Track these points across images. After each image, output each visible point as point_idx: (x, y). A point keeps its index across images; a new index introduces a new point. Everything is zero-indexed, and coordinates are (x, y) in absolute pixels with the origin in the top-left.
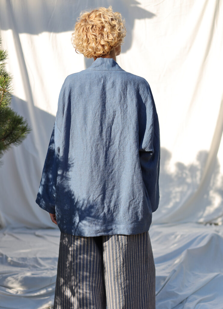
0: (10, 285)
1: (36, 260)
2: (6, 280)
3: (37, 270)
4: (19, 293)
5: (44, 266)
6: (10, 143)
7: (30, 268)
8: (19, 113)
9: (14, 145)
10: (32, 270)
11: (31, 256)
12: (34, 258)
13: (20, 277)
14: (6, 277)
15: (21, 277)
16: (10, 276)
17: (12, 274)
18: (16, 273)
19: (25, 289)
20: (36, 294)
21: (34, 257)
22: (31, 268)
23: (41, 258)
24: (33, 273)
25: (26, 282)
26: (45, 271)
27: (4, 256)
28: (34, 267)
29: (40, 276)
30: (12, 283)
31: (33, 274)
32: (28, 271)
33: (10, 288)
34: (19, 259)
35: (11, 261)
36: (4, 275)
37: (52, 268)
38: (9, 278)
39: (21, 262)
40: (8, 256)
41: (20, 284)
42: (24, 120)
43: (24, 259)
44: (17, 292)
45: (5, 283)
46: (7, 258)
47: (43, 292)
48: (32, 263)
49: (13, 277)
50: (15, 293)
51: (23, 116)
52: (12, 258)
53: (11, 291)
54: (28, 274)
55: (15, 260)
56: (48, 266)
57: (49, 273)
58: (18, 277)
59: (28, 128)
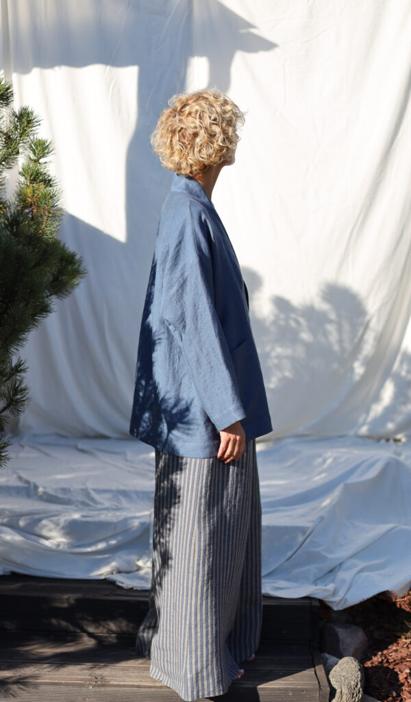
0: (45, 532)
1: (85, 492)
2: (40, 525)
3: (90, 510)
4: (61, 547)
5: (102, 504)
6: (51, 295)
7: (77, 506)
8: (71, 247)
9: (58, 297)
10: (81, 510)
11: (76, 486)
12: (82, 490)
13: (63, 520)
14: (40, 520)
15: (65, 521)
16: (47, 517)
17: (50, 516)
18: (56, 513)
19: (70, 541)
20: (89, 549)
21: (84, 487)
22: (80, 506)
23: (95, 490)
24: (84, 513)
25: (72, 529)
26: (105, 512)
27: (32, 485)
28: (86, 505)
29: (96, 519)
30: (50, 530)
31: (83, 516)
32: (76, 511)
33: (47, 538)
34: (56, 490)
35: (45, 493)
36: (37, 517)
37: (115, 508)
38: (44, 522)
39: (61, 496)
40: (38, 484)
41: (63, 531)
42: (77, 257)
43: (65, 490)
44: (58, 545)
45: (37, 530)
46: (36, 487)
47: (101, 546)
48: (81, 498)
49: (51, 521)
50: (54, 547)
51: (77, 252)
52: (44, 487)
53: (47, 543)
54: (76, 516)
55: (50, 491)
56: (107, 504)
57: (110, 515)
58: (59, 520)
59: (81, 268)
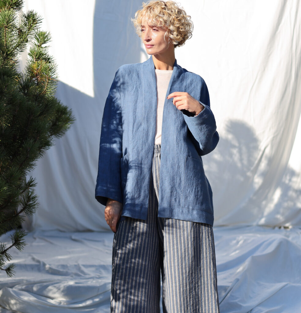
0: (50, 295)
1: (78, 267)
2: (47, 289)
3: (81, 279)
4: (62, 304)
5: (89, 275)
6: (51, 135)
7: (72, 276)
8: (63, 102)
9: (56, 137)
10: (75, 279)
11: (71, 263)
12: (75, 265)
13: (62, 285)
14: (47, 286)
15: (64, 287)
16: (52, 284)
17: (53, 283)
18: (58, 281)
19: (68, 300)
20: (81, 305)
21: (76, 264)
22: (74, 276)
23: (84, 266)
24: (77, 281)
25: (69, 292)
26: (91, 280)
27: (42, 263)
28: (79, 275)
29: (85, 285)
30: (54, 293)
31: (76, 283)
32: (72, 279)
33: (52, 298)
34: (58, 266)
35: (50, 268)
36: (45, 284)
37: (98, 277)
38: (50, 287)
39: (61, 270)
40: (46, 263)
41: (63, 293)
42: (68, 110)
43: (63, 266)
44: (60, 303)
45: (45, 293)
46: (44, 265)
47: (89, 302)
48: (74, 271)
49: (55, 287)
50: (57, 304)
51: (68, 106)
52: (50, 265)
53: (52, 302)
54: (72, 283)
55: (54, 267)
56: (92, 275)
57: (94, 281)
58: (60, 286)
59: (71, 117)
